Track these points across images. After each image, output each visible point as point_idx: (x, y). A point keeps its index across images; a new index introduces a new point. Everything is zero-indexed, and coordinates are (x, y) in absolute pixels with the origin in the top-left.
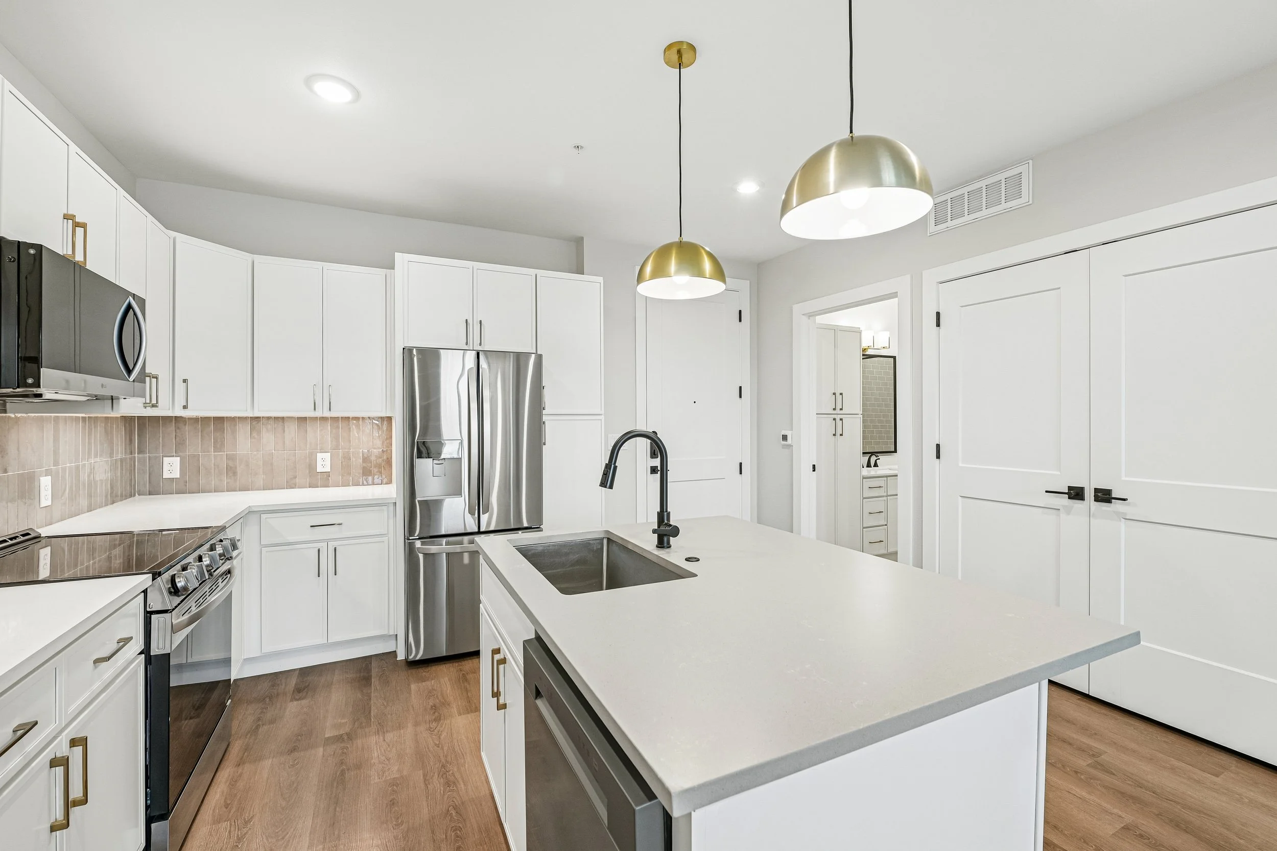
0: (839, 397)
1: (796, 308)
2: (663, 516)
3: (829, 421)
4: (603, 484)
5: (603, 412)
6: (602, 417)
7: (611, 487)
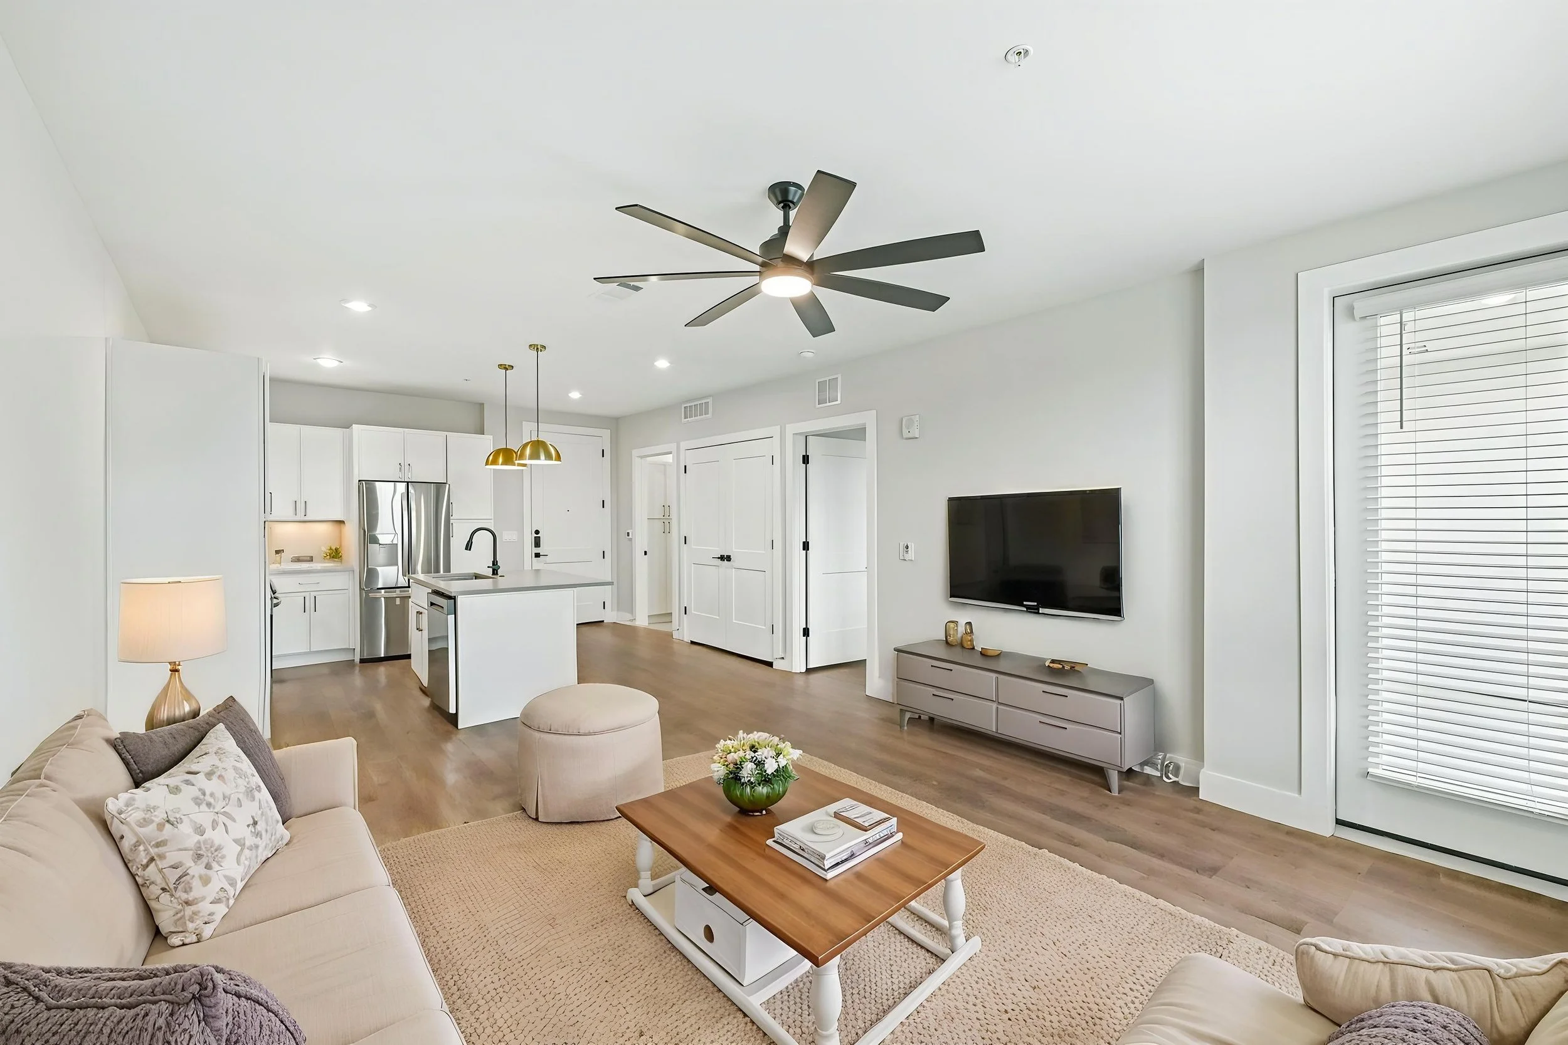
0: (667, 509)
1: (635, 453)
2: (495, 563)
3: (659, 524)
4: (466, 549)
5: (493, 518)
6: (492, 521)
7: (470, 550)
